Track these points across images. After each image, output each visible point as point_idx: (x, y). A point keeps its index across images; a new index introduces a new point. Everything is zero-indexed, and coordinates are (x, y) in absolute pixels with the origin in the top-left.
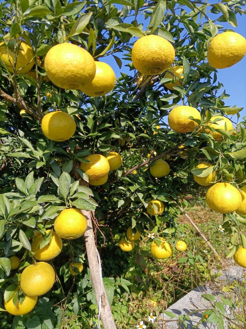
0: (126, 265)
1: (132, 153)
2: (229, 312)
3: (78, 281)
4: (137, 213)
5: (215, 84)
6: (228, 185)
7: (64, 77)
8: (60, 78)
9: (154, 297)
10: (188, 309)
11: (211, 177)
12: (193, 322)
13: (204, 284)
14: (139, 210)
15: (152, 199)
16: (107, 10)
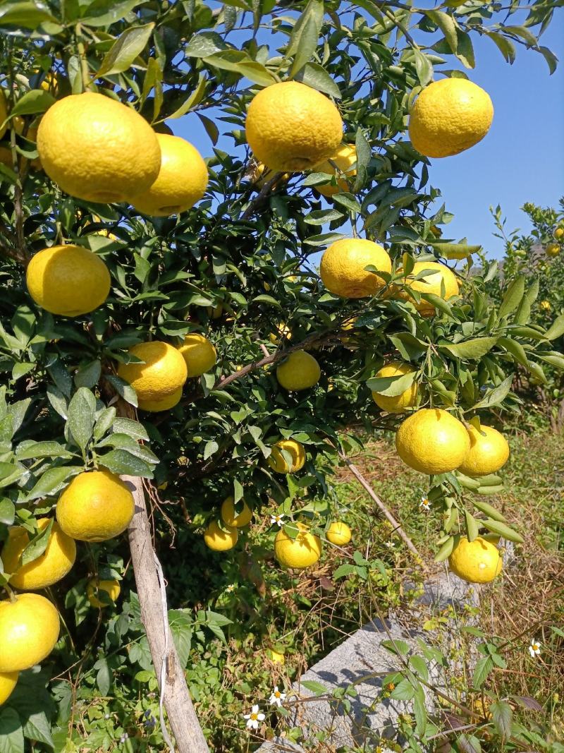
0: (216, 577)
1: (238, 336)
2: (435, 672)
3: (107, 617)
4: (246, 469)
5: (423, 189)
6: (444, 413)
7: (85, 177)
8: (77, 177)
9: (279, 645)
10: (352, 670)
11: (408, 395)
12: (361, 697)
13: (385, 613)
14: (252, 463)
15: (281, 438)
16: (187, 10)
